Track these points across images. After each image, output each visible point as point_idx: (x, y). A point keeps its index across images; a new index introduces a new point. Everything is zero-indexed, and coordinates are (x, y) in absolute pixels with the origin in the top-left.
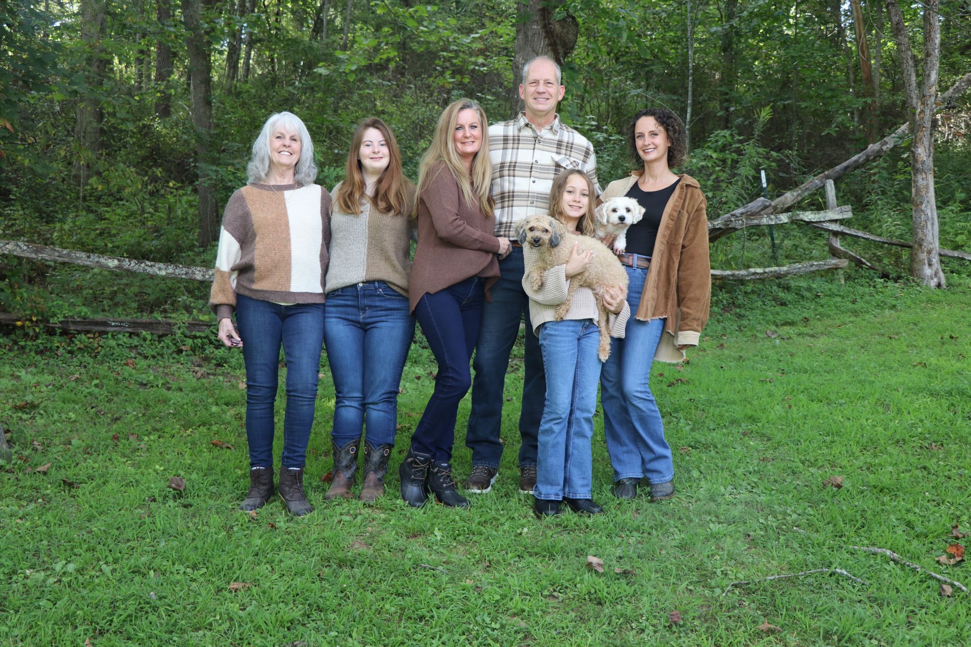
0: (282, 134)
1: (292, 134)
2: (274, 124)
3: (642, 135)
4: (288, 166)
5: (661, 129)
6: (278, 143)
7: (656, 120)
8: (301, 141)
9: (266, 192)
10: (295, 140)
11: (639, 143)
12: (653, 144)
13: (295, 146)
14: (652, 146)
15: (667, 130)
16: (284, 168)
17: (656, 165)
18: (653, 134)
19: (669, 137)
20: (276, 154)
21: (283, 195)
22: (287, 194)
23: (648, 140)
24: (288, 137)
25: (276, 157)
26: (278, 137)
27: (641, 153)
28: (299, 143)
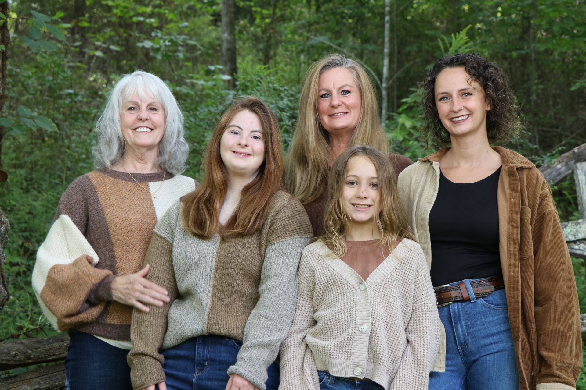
0: (136, 103)
1: (150, 101)
2: (123, 91)
3: (447, 97)
4: (150, 147)
5: (476, 85)
6: (130, 117)
7: (468, 71)
8: (164, 109)
9: (124, 183)
10: (154, 109)
11: (443, 108)
12: (466, 108)
13: (157, 117)
14: (465, 112)
15: (485, 87)
16: (144, 150)
17: (469, 139)
18: (465, 94)
19: (487, 97)
20: (130, 132)
21: (148, 188)
22: (153, 186)
23: (458, 103)
24: (144, 106)
25: (130, 136)
26: (131, 109)
27: (447, 123)
28: (161, 112)
